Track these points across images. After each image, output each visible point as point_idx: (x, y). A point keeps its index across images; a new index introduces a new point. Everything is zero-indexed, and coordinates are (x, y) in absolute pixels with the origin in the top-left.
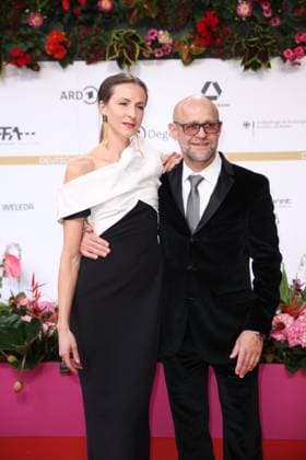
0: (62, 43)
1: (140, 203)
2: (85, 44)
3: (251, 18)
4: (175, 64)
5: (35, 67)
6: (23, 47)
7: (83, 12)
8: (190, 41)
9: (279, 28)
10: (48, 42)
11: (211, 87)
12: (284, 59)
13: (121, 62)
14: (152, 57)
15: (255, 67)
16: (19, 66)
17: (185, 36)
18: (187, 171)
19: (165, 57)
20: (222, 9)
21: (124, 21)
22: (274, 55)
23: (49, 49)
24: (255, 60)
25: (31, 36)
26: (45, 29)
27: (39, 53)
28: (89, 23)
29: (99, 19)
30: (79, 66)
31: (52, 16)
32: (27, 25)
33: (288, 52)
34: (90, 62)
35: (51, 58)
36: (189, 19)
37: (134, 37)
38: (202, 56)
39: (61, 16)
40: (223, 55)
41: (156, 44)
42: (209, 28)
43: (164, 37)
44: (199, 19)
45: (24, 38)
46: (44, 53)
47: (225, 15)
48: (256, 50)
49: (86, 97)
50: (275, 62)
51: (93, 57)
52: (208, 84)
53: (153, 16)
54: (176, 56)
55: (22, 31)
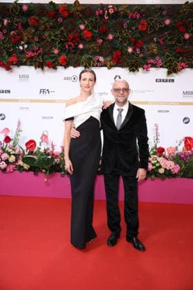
0: (65, 60)
1: (91, 117)
2: (73, 61)
3: (133, 53)
4: (105, 69)
5: (55, 68)
6: (51, 61)
7: (73, 49)
8: (111, 61)
9: (142, 58)
10: (60, 59)
11: (118, 78)
12: (144, 69)
13: (86, 67)
14: (97, 66)
15: (133, 71)
16: (49, 67)
17: (109, 59)
18: (116, 107)
19: (101, 66)
20: (122, 50)
21: (87, 52)
22: (140, 67)
23: (60, 62)
24: (133, 68)
25: (54, 57)
26: (59, 54)
27: (57, 63)
28: (75, 53)
29: (78, 52)
30: (71, 68)
31: (62, 50)
32: (53, 53)
33: (145, 66)
34: (75, 67)
35: (61, 65)
36: (111, 53)
37: (91, 58)
38: (114, 66)
39: (65, 50)
40: (122, 66)
41: (98, 61)
42: (117, 56)
43: (101, 59)
44: (114, 53)
45: (52, 58)
46: (59, 63)
47: (123, 52)
48: (134, 65)
49: (73, 79)
50: (140, 69)
51: (76, 65)
52: (116, 76)
53: (98, 51)
54: (105, 66)
55: (51, 55)
